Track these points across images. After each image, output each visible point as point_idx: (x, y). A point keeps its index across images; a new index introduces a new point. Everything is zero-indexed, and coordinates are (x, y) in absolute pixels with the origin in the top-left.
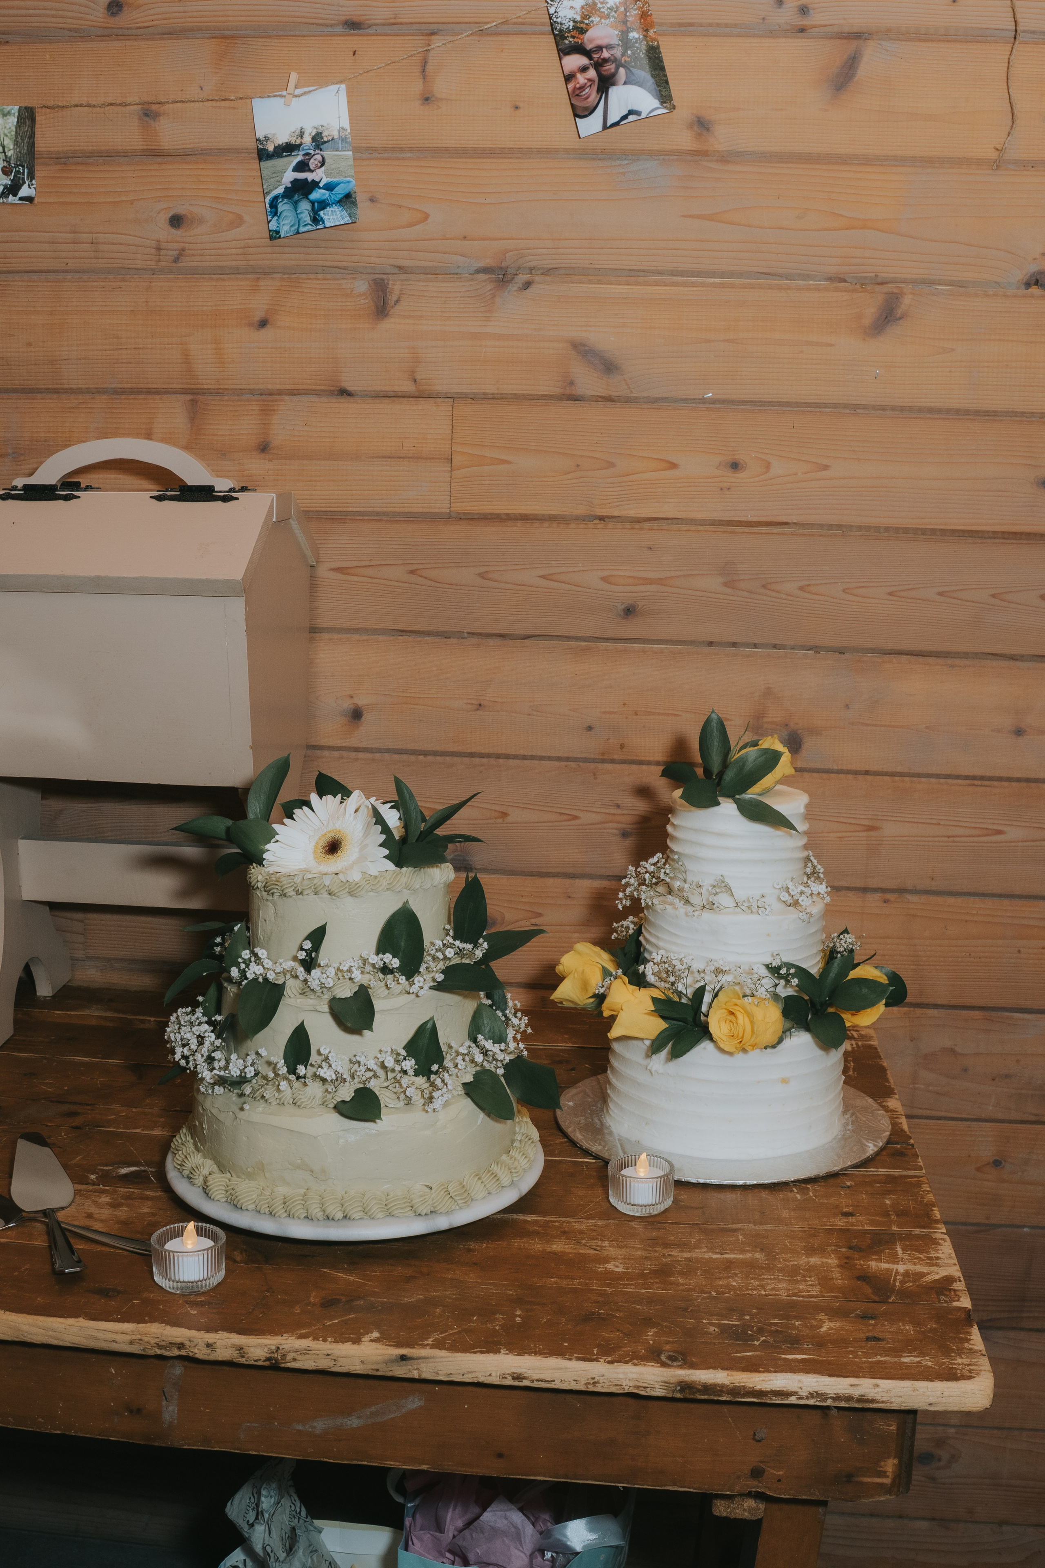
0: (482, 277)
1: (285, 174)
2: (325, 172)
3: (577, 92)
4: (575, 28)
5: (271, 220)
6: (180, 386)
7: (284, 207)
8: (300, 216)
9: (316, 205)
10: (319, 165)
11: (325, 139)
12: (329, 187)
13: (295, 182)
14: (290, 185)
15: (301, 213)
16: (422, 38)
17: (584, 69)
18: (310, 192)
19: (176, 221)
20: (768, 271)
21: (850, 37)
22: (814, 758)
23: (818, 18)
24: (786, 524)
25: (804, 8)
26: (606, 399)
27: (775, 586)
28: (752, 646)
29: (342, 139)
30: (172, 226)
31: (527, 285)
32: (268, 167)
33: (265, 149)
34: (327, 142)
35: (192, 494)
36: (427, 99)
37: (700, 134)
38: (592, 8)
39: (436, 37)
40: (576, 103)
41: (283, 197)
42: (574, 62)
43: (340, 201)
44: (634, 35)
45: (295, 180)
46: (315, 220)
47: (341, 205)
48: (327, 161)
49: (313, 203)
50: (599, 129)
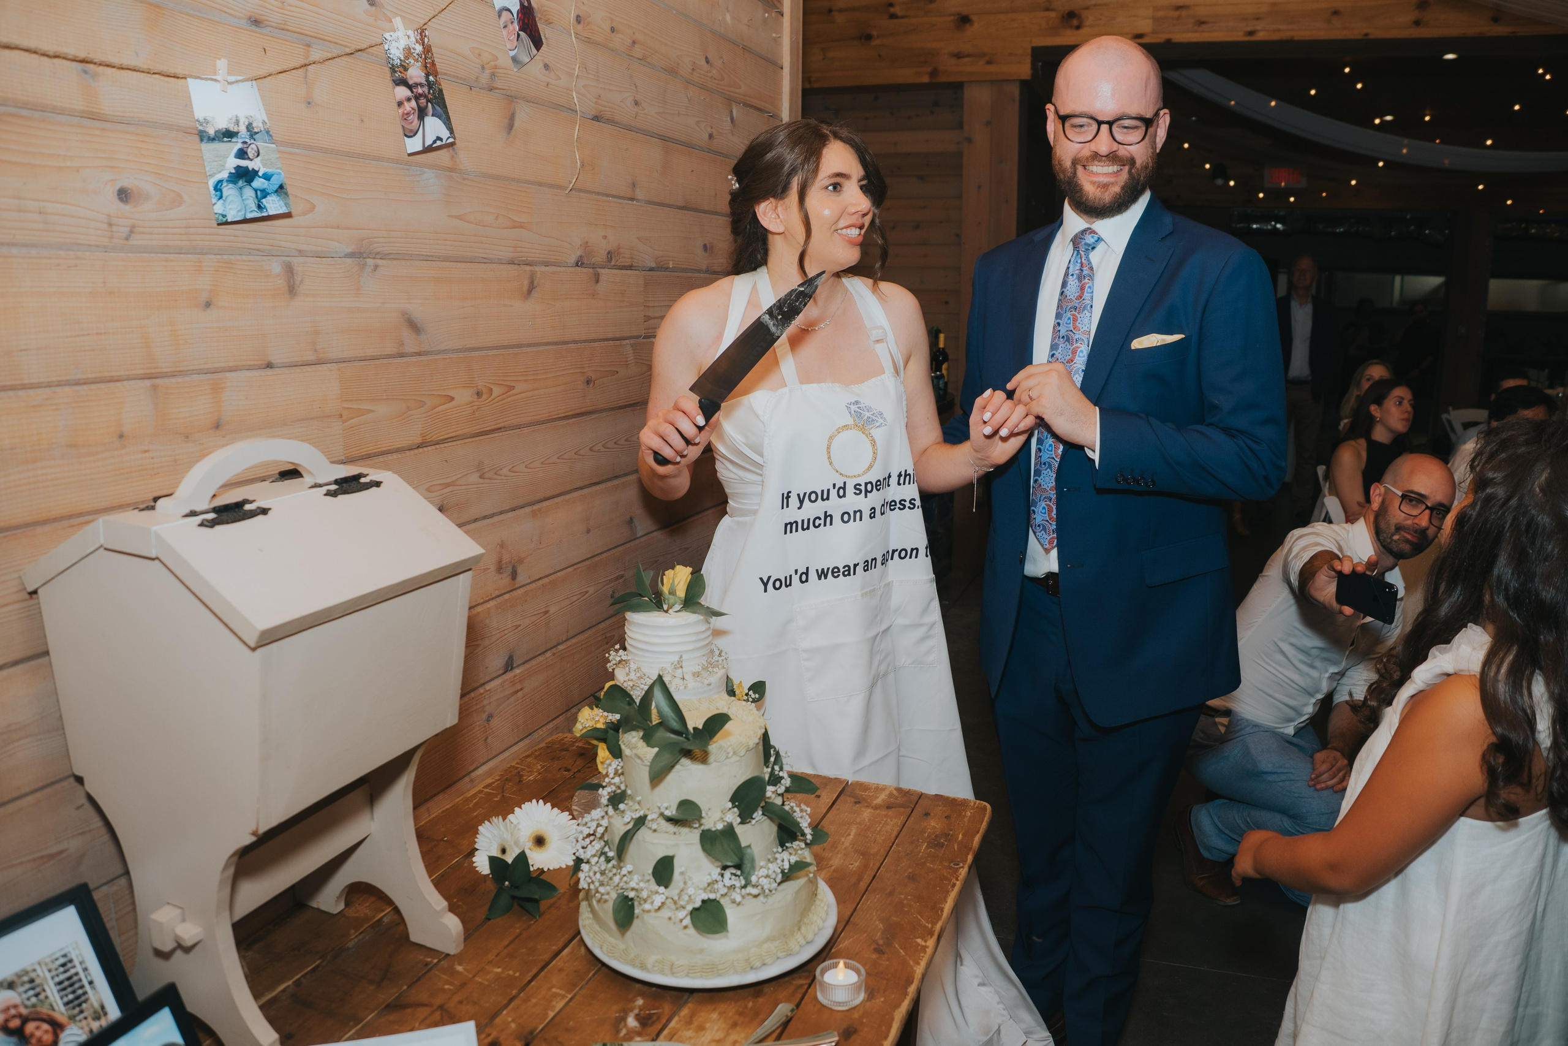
0: (349, 261)
1: (228, 160)
2: (262, 162)
3: (405, 117)
4: (401, 65)
5: (215, 204)
6: (142, 372)
7: (228, 190)
8: (246, 202)
9: (259, 192)
10: (256, 154)
11: (256, 130)
12: (267, 177)
13: (238, 168)
14: (233, 171)
15: (246, 199)
16: (303, 47)
17: (409, 100)
18: (252, 180)
19: (124, 195)
20: (485, 256)
21: (511, 98)
22: (522, 578)
23: (498, 83)
24: (500, 428)
25: (493, 75)
26: (419, 354)
27: (500, 472)
28: (492, 516)
29: (268, 132)
30: (121, 200)
31: (376, 267)
32: (209, 150)
33: (205, 132)
34: (257, 133)
35: (348, 485)
36: (309, 103)
37: (453, 157)
38: (408, 51)
39: (312, 49)
40: (405, 125)
41: (227, 181)
42: (402, 92)
43: (276, 191)
44: (431, 78)
45: (238, 166)
46: (260, 207)
47: (278, 195)
48: (261, 151)
49: (256, 191)
50: (420, 148)
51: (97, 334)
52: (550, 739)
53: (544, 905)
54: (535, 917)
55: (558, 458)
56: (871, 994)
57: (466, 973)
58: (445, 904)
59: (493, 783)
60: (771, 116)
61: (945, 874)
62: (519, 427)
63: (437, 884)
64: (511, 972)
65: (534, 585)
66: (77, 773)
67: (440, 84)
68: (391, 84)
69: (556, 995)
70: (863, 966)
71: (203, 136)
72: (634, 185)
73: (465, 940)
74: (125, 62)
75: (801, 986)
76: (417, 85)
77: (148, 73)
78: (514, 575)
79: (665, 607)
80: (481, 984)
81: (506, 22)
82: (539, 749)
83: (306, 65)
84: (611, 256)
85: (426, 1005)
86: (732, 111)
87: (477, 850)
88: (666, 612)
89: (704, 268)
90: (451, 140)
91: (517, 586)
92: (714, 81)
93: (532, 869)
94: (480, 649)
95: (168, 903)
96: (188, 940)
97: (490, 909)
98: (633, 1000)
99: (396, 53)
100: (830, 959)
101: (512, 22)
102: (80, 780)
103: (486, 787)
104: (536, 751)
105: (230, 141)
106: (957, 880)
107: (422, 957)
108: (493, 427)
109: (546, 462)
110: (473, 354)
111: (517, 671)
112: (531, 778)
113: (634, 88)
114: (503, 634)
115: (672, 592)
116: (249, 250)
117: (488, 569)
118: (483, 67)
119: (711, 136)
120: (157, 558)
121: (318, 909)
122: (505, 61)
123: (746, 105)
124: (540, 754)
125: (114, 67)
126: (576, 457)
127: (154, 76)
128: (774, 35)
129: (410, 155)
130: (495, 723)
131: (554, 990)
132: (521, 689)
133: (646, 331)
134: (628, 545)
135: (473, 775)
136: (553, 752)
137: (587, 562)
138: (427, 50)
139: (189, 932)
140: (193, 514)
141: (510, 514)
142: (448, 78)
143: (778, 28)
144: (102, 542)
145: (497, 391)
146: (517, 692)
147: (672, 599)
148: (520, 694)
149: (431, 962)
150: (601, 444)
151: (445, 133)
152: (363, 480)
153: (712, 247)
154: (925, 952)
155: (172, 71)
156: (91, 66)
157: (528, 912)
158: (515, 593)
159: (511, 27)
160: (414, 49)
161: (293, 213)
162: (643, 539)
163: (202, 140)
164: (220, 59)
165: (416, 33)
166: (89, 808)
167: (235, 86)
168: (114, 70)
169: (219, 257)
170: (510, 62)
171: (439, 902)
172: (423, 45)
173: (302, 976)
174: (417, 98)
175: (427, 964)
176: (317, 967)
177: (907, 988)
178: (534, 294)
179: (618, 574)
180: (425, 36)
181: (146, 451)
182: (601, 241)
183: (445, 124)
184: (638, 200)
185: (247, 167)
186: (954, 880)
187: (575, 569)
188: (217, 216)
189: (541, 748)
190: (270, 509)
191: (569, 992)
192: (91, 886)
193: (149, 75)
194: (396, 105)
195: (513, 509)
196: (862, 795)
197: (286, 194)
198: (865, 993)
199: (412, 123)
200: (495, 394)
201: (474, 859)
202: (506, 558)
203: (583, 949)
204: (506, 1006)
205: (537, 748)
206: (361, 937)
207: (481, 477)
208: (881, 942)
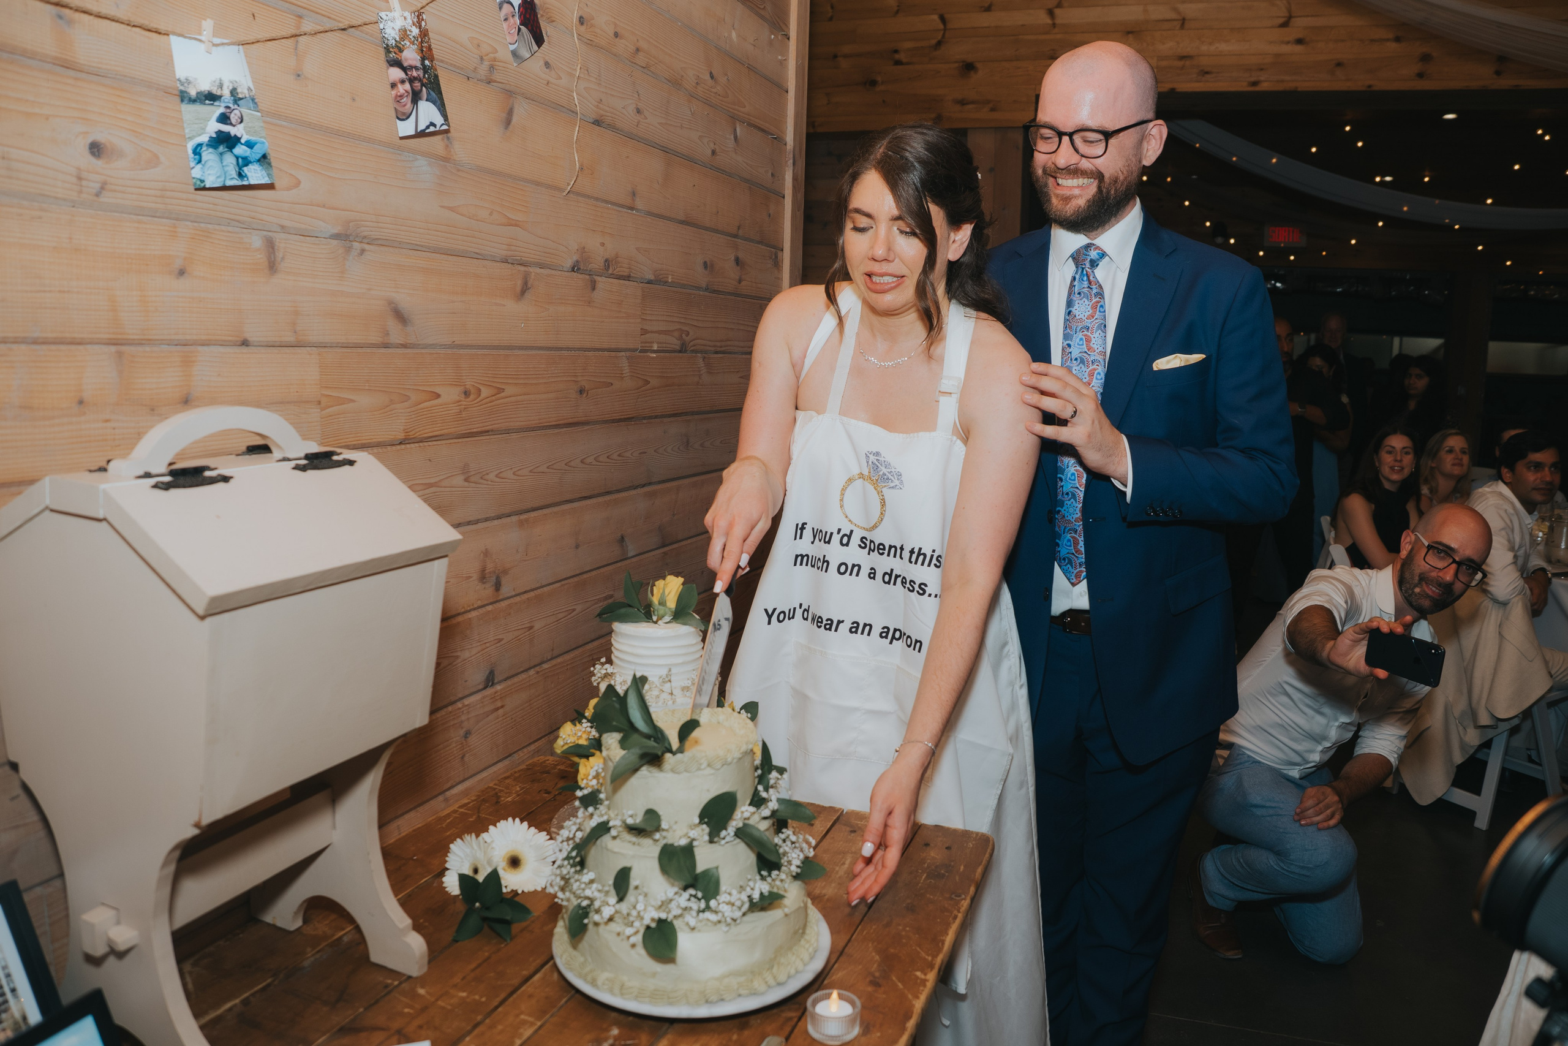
0: (335, 242)
1: (209, 123)
2: (245, 128)
3: (398, 99)
4: (397, 46)
5: (193, 168)
6: (106, 336)
7: (208, 155)
8: (226, 169)
9: (240, 160)
10: (239, 120)
11: (240, 96)
12: (250, 145)
13: (219, 133)
14: (214, 135)
15: (227, 166)
16: (294, 18)
17: (403, 82)
18: (233, 147)
19: (96, 149)
20: (477, 251)
21: (509, 93)
22: (506, 590)
23: (497, 76)
24: (488, 431)
25: (492, 67)
26: (404, 346)
27: (486, 477)
28: (477, 522)
29: (253, 100)
30: (93, 154)
31: (363, 251)
32: (189, 111)
33: (186, 92)
34: (241, 99)
35: (319, 461)
36: (299, 76)
37: (447, 146)
38: (404, 33)
39: (304, 21)
40: (398, 108)
41: (207, 145)
42: (396, 73)
43: (259, 161)
44: (427, 62)
45: (220, 131)
46: (241, 175)
47: (260, 165)
48: (245, 118)
49: (237, 158)
50: (412, 132)
51: (60, 292)
52: (531, 761)
53: (515, 928)
54: (505, 940)
55: (548, 468)
56: (866, 1029)
57: (428, 997)
58: (408, 921)
59: (469, 803)
60: (776, 138)
61: (946, 906)
62: (507, 431)
63: (404, 904)
64: (477, 997)
65: (518, 599)
66: (13, 759)
67: (436, 70)
68: (385, 64)
69: (524, 1022)
70: (860, 998)
71: (184, 97)
72: (634, 194)
73: (430, 962)
74: (104, 11)
75: (790, 1019)
76: (411, 67)
77: (128, 25)
78: (498, 586)
79: (655, 618)
80: (443, 1008)
81: (506, 15)
82: (519, 771)
83: (296, 36)
84: (608, 264)
85: (382, 1029)
86: (735, 130)
87: (448, 869)
88: (656, 623)
89: (704, 286)
90: (445, 127)
91: (501, 597)
92: (718, 97)
93: (504, 890)
94: (459, 660)
95: (103, 904)
96: (122, 943)
97: (458, 931)
98: (608, 1030)
99: (392, 34)
100: (823, 989)
101: (513, 16)
102: (14, 767)
103: (460, 807)
104: (515, 772)
105: (212, 104)
106: (959, 912)
107: (381, 979)
108: (479, 430)
109: (535, 471)
110: (462, 351)
111: (498, 687)
112: (509, 799)
113: (637, 96)
114: (484, 646)
115: (662, 603)
116: (228, 221)
117: (471, 577)
118: (482, 59)
119: (714, 152)
120: (105, 519)
121: (274, 926)
122: (504, 54)
123: (750, 125)
124: (520, 776)
125: (91, 14)
126: (567, 468)
127: (134, 29)
128: (780, 57)
129: (402, 138)
130: (473, 740)
131: (522, 1017)
132: (502, 707)
133: (643, 345)
134: (619, 564)
135: (448, 794)
136: (533, 774)
137: (576, 579)
138: (424, 33)
139: (123, 935)
140: (148, 475)
141: (496, 522)
142: (446, 66)
143: (784, 50)
144: (48, 502)
145: (485, 392)
146: (497, 709)
147: (662, 610)
148: (501, 711)
149: (392, 984)
150: (593, 457)
151: (439, 120)
152: (335, 458)
153: (712, 266)
154: (925, 986)
155: (153, 25)
156: (67, 11)
157: (499, 935)
158: (497, 605)
159: (511, 20)
160: (410, 31)
161: (277, 185)
162: (634, 560)
163: (182, 101)
164: (205, 20)
165: (413, 15)
166: (24, 798)
167: (220, 48)
168: (91, 17)
169: (195, 224)
170: (510, 56)
171: (402, 919)
172: (420, 28)
173: (253, 995)
174: (411, 80)
175: (386, 986)
176: (269, 985)
177: (905, 1023)
178: (528, 295)
179: (606, 594)
180: (423, 20)
181: (107, 421)
182: (599, 248)
183: (439, 110)
184: (637, 210)
185: (229, 132)
186: (955, 912)
187: (562, 585)
188: (194, 181)
189: (522, 770)
190: (232, 477)
191: (538, 1019)
192: (22, 886)
193: (129, 28)
194: (389, 87)
195: (499, 517)
196: (857, 824)
197: (269, 164)
198: (861, 1027)
199: (405, 105)
200: (483, 395)
201: (444, 879)
202: (490, 567)
203: (556, 976)
204: (469, 1032)
205: (516, 770)
206: (318, 956)
207: (466, 480)
208: (877, 974)
